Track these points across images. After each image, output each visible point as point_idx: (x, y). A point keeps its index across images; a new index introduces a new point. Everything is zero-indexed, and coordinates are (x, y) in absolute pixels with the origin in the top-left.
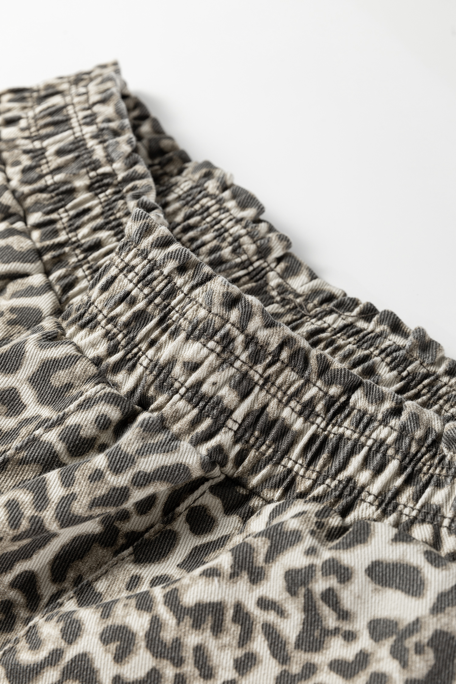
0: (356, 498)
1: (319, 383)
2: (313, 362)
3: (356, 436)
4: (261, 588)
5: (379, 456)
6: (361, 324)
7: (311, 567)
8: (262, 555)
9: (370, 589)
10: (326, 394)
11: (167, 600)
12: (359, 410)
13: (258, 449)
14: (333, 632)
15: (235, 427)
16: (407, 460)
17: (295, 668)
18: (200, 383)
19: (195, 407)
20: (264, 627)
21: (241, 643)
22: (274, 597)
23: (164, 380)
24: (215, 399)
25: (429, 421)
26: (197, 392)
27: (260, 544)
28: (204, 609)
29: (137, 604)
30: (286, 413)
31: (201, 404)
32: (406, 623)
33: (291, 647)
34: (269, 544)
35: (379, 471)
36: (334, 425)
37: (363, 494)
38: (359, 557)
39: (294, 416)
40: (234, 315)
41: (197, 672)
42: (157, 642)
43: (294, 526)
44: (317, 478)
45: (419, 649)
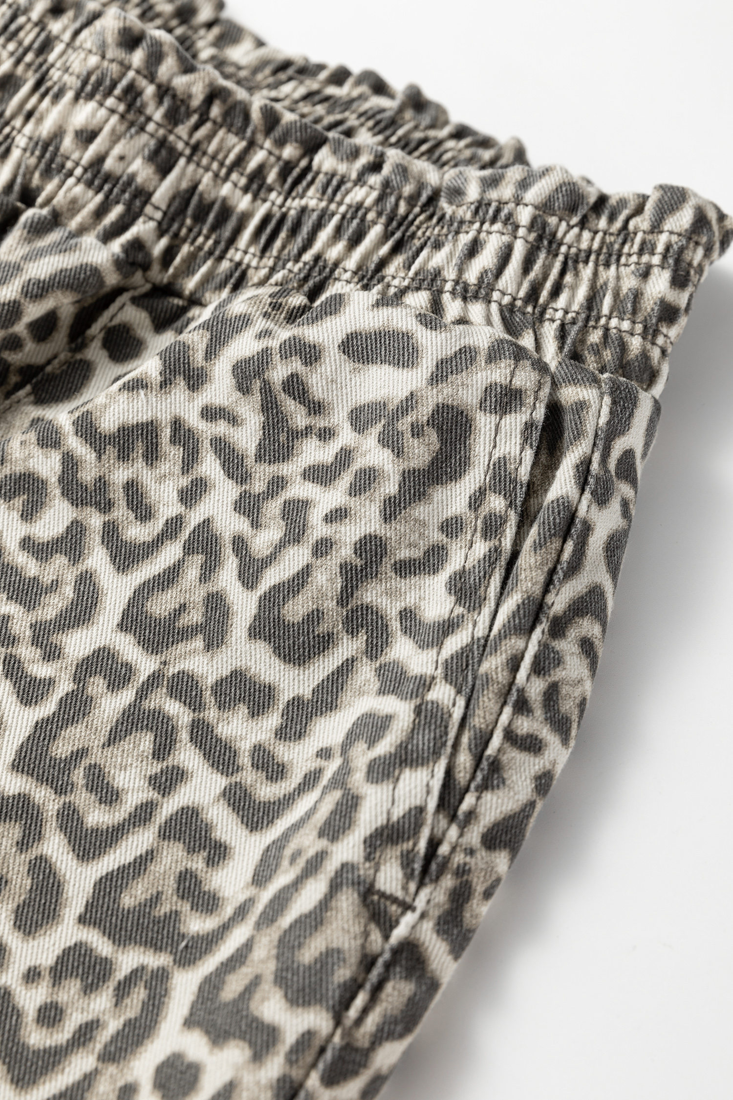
0: (327, 279)
1: (268, 144)
2: (256, 115)
3: (323, 204)
4: (204, 395)
5: (355, 222)
6: (331, 90)
7: (266, 353)
8: (200, 352)
9: (348, 369)
10: (279, 158)
11: (79, 428)
12: (326, 174)
13: (192, 243)
14: (304, 432)
15: (158, 215)
16: (395, 224)
17: (258, 486)
18: (100, 160)
19: (97, 192)
20: (214, 442)
21: (186, 468)
22: (222, 402)
23: (52, 160)
24: (125, 178)
25: (421, 174)
26: (99, 172)
27: (196, 339)
28: (131, 434)
29: (38, 440)
30: (226, 190)
31: (107, 187)
32: (396, 402)
33: (250, 461)
34: (209, 337)
35: (356, 240)
36: (294, 199)
37: (337, 272)
38: (329, 331)
39: (238, 192)
40: (138, 57)
41: (132, 516)
42: (75, 486)
43: (241, 310)
44: (275, 264)
45: (417, 431)
